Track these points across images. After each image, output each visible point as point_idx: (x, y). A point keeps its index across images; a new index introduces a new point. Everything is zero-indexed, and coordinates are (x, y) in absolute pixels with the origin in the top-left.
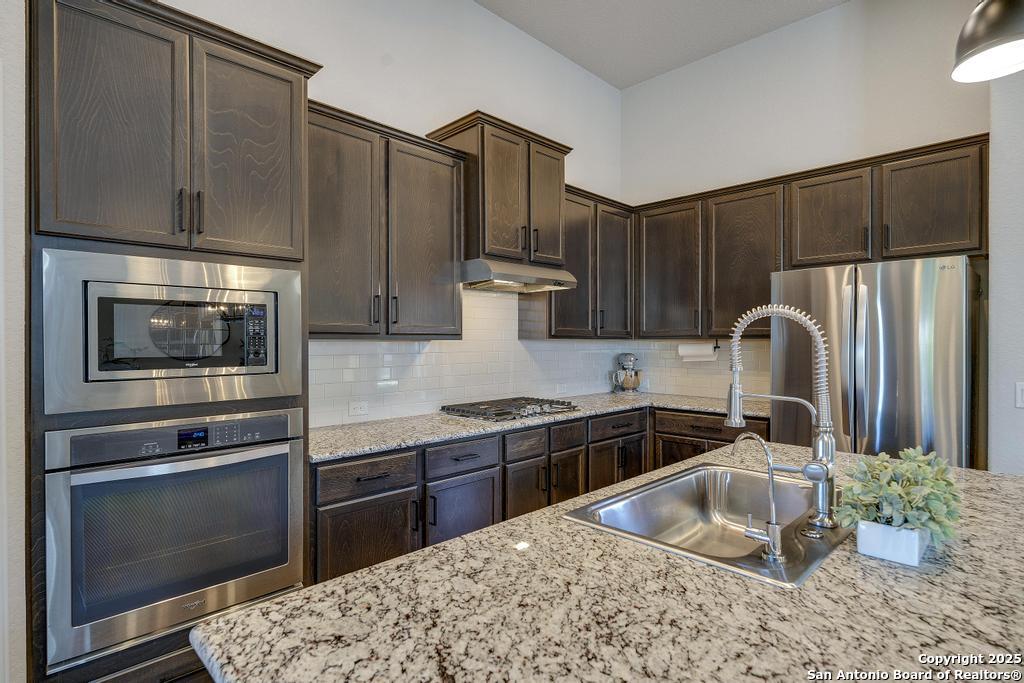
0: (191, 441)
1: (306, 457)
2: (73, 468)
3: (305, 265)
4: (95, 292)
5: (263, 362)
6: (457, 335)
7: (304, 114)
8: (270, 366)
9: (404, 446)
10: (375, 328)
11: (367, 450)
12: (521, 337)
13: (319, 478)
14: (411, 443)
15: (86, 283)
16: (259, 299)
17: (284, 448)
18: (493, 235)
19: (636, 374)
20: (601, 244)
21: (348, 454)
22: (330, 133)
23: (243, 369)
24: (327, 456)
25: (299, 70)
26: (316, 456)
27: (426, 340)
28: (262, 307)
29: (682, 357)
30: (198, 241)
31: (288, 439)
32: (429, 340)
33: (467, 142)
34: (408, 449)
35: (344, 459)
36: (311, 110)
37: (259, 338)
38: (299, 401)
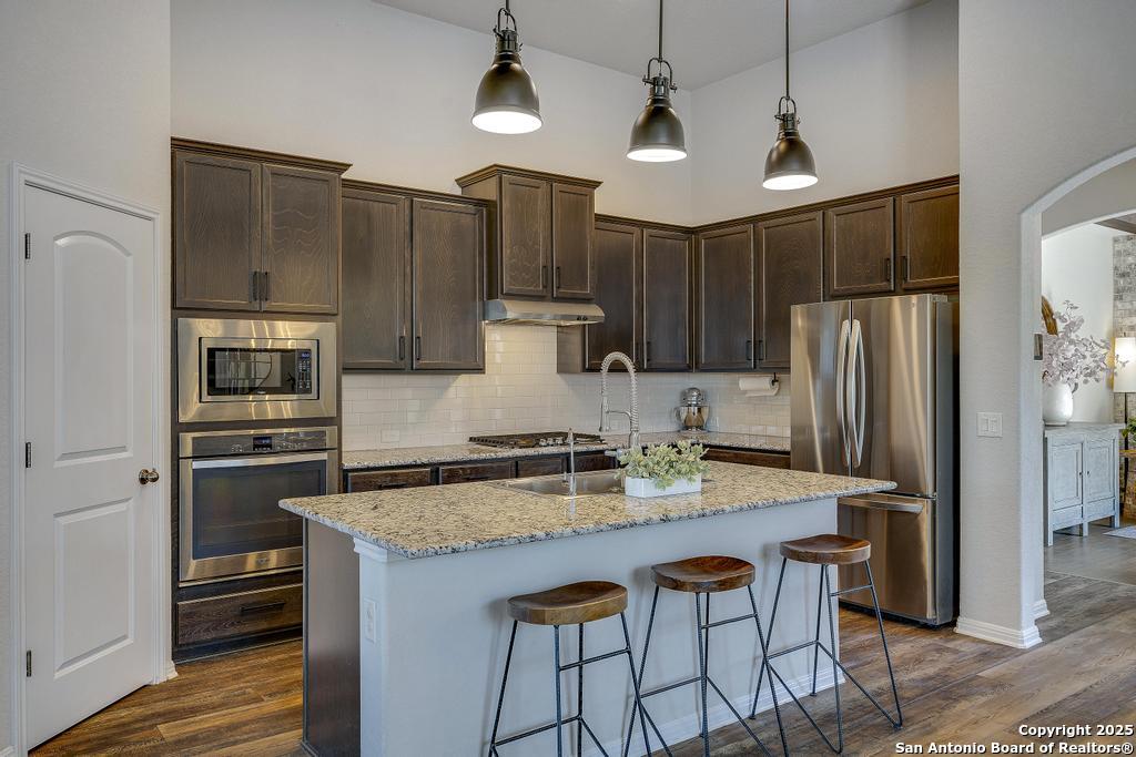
0: (261, 445)
1: (340, 464)
2: (195, 458)
3: (340, 318)
4: (207, 344)
5: (308, 391)
6: (481, 370)
7: (339, 190)
8: (314, 395)
9: (419, 462)
10: (402, 364)
11: (387, 463)
12: (559, 371)
13: (350, 482)
14: (425, 460)
15: (200, 339)
16: (306, 345)
17: (323, 456)
18: (511, 277)
19: (699, 410)
20: (649, 271)
21: (371, 465)
22: (361, 202)
23: (295, 397)
24: (355, 465)
25: (334, 170)
26: (347, 464)
27: (455, 374)
28: (308, 351)
29: (745, 392)
30: (266, 306)
31: (325, 450)
32: (460, 374)
33: (487, 190)
34: (423, 465)
35: (368, 469)
36: (344, 186)
37: (306, 375)
38: (335, 421)
